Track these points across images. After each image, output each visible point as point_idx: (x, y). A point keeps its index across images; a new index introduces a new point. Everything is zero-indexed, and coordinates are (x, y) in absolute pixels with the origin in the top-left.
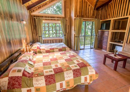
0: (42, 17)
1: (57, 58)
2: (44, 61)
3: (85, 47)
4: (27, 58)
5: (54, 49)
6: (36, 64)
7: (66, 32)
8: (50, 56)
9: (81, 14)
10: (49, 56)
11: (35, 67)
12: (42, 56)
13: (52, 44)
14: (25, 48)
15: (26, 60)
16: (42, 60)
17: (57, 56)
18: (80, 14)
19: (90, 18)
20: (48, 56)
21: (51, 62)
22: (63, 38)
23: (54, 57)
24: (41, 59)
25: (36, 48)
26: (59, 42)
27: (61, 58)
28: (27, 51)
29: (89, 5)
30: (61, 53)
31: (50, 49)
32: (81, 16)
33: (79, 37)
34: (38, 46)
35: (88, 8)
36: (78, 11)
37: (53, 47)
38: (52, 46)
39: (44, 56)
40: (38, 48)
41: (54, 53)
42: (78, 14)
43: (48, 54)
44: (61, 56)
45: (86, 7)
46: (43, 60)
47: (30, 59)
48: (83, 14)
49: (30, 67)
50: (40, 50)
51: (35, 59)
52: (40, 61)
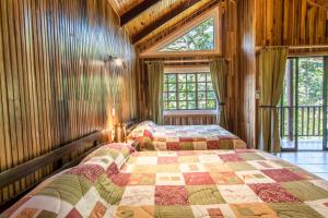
0: (164, 59)
1: (213, 175)
2: (162, 178)
3: (299, 144)
4: (104, 160)
5: (191, 140)
6: (128, 190)
7: (226, 96)
8: (182, 162)
9: (279, 36)
10: (179, 163)
11: (122, 203)
12: (156, 159)
13: (185, 128)
14: (113, 132)
15: (98, 166)
16: (152, 176)
17: (207, 165)
18: (274, 36)
19: (314, 44)
20: (175, 160)
21: (190, 188)
22: (216, 112)
23: (195, 167)
24: (149, 171)
25: (141, 135)
26: (205, 123)
27: (229, 178)
28: (116, 140)
29: (309, 7)
30: (221, 157)
31: (181, 140)
32: (279, 42)
33: (273, 107)
34: (148, 128)
35: (306, 17)
36: (269, 29)
37: (188, 135)
38: (185, 132)
39: (160, 161)
40: (147, 134)
41: (194, 154)
42: (269, 38)
43: (174, 154)
44: (227, 167)
45: (298, 12)
46: (158, 175)
47: (114, 163)
48: (285, 36)
49: (102, 201)
50: (152, 139)
51: (130, 169)
52: (145, 179)
